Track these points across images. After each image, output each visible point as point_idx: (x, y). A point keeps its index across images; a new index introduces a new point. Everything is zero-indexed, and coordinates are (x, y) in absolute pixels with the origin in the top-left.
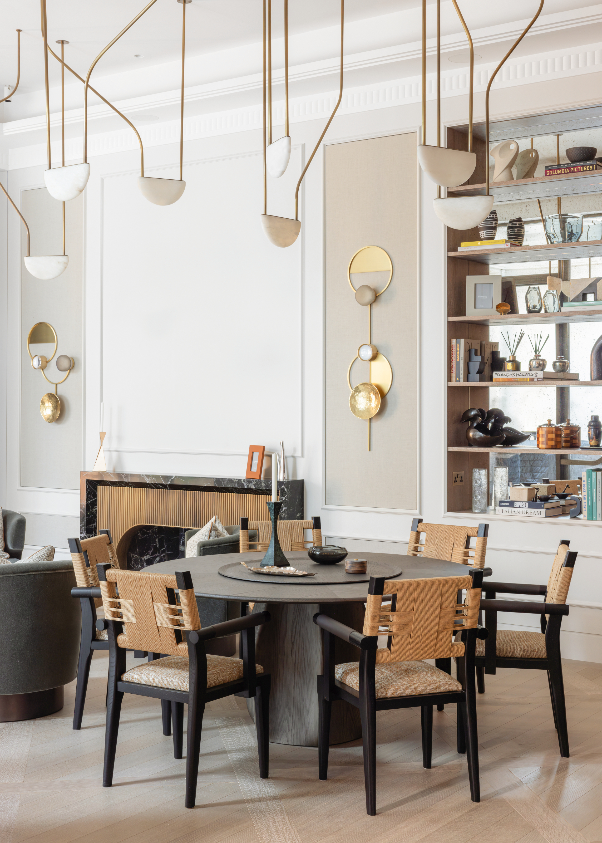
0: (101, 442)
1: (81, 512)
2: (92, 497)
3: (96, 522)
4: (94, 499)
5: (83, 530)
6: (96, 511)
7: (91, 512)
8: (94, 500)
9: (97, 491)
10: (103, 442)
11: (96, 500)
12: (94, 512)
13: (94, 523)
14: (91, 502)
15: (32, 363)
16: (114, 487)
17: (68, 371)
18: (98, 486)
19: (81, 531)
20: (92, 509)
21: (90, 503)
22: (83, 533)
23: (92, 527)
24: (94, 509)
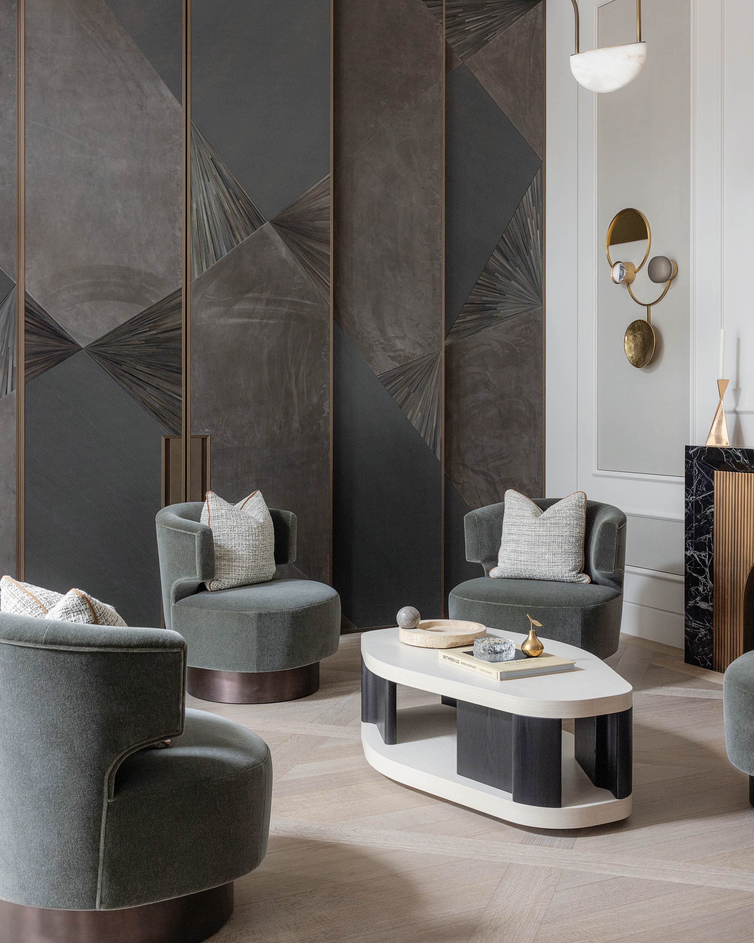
0: (721, 396)
1: (686, 514)
2: (704, 489)
3: (713, 531)
4: (709, 493)
5: (689, 545)
6: (712, 513)
7: (703, 514)
8: (708, 495)
9: (713, 479)
10: (725, 396)
11: (712, 496)
12: (707, 515)
13: (708, 533)
14: (702, 498)
15: (612, 274)
16: (743, 473)
17: (668, 282)
18: (715, 471)
19: (686, 545)
20: (704, 509)
21: (700, 500)
22: (690, 549)
23: (706, 539)
24: (708, 510)
